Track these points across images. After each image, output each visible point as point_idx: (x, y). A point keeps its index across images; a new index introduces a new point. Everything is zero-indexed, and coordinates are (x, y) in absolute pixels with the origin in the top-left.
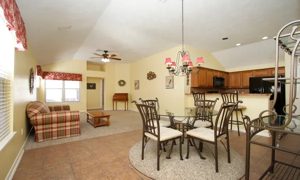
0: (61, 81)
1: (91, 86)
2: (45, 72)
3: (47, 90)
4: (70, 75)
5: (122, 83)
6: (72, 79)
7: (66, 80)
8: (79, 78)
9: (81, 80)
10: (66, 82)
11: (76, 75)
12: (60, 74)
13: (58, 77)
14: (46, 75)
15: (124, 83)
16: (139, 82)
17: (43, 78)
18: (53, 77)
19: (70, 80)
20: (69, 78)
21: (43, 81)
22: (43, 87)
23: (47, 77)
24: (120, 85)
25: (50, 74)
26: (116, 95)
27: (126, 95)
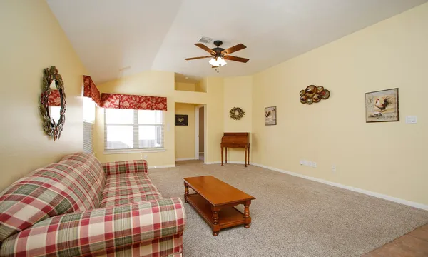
0: (132, 111)
1: (181, 120)
2: (103, 94)
3: (108, 127)
4: (147, 99)
5: (237, 113)
6: (150, 107)
7: (139, 108)
8: (161, 105)
9: (165, 108)
10: (140, 112)
11: (157, 98)
12: (129, 97)
13: (127, 104)
14: (107, 99)
15: (241, 112)
16: (275, 110)
17: (101, 105)
18: (117, 102)
19: (147, 108)
20: (144, 105)
21: (101, 110)
22: (101, 122)
23: (107, 103)
24: (234, 117)
25: (112, 97)
26: (227, 135)
27: (246, 135)
